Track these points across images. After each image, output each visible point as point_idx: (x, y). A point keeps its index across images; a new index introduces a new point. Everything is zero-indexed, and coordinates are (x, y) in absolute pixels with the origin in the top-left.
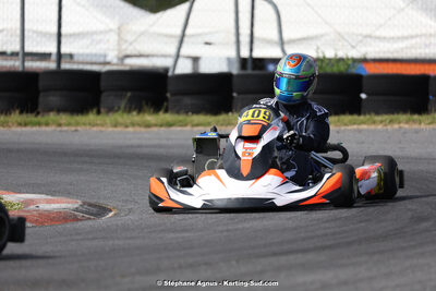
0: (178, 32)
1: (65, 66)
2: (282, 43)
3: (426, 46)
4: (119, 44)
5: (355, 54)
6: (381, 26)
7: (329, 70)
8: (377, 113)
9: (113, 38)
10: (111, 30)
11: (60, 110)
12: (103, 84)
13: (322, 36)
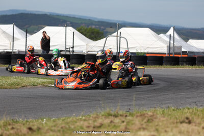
0: (103, 46)
1: (74, 53)
2: (128, 48)
3: (162, 50)
4: (87, 48)
5: (146, 51)
6: (151, 45)
7: (139, 55)
8: (151, 65)
9: (86, 46)
10: (84, 45)
11: (75, 64)
12: (86, 57)
13: (136, 47)
